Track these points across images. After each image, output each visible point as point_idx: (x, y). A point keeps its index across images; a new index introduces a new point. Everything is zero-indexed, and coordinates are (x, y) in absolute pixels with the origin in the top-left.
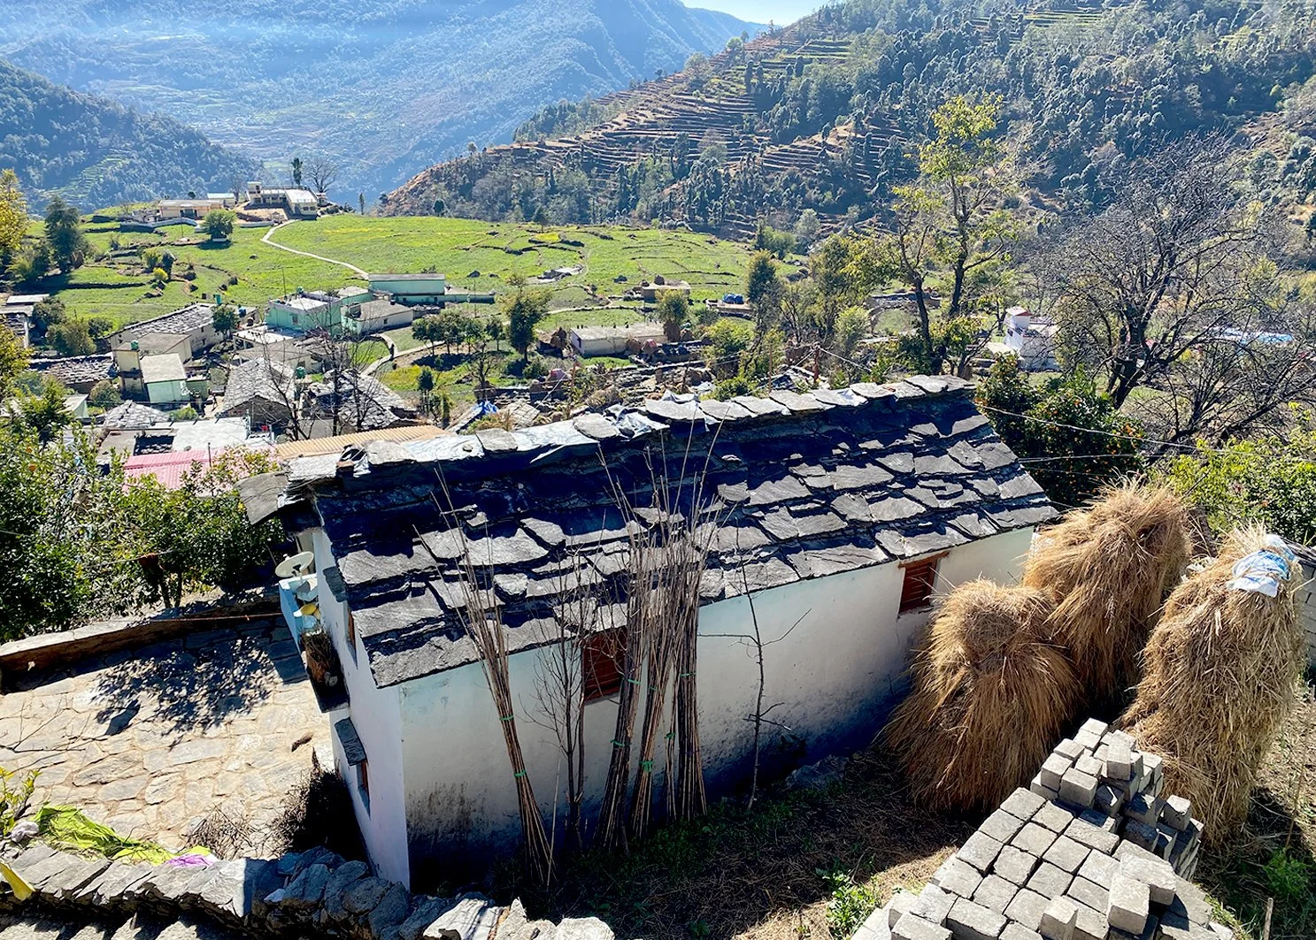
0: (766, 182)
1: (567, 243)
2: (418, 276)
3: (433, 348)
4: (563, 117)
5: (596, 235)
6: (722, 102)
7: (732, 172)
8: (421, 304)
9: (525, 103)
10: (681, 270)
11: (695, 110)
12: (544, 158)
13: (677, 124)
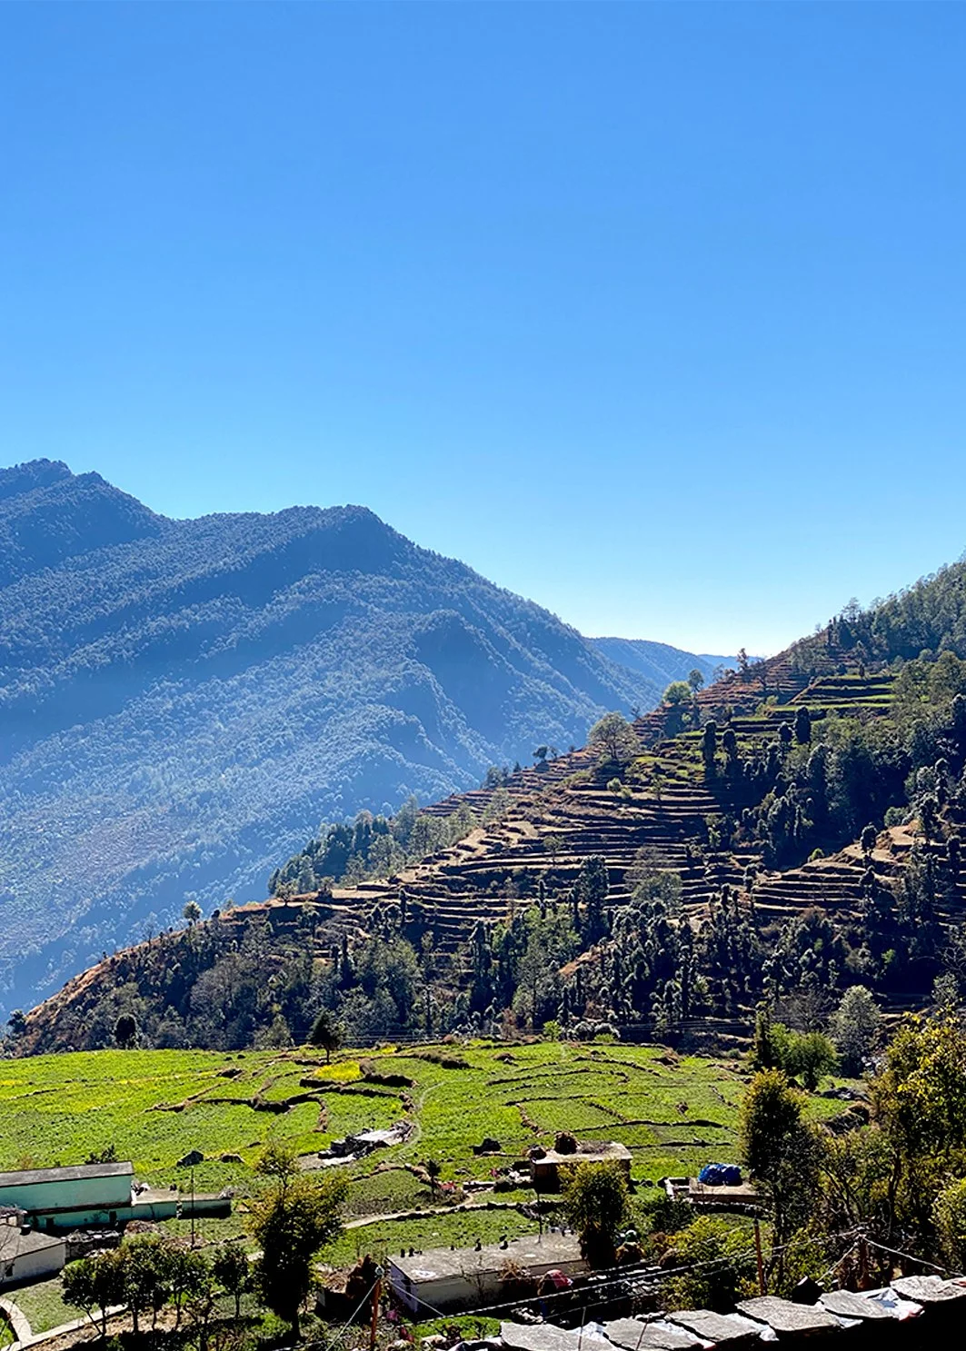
0: (763, 939)
1: (378, 1080)
2: (80, 1170)
3: (104, 1321)
4: (363, 845)
5: (435, 1061)
6: (664, 798)
7: (695, 924)
8: (83, 1228)
9: (292, 824)
10: (609, 1121)
11: (613, 814)
12: (329, 922)
13: (581, 842)
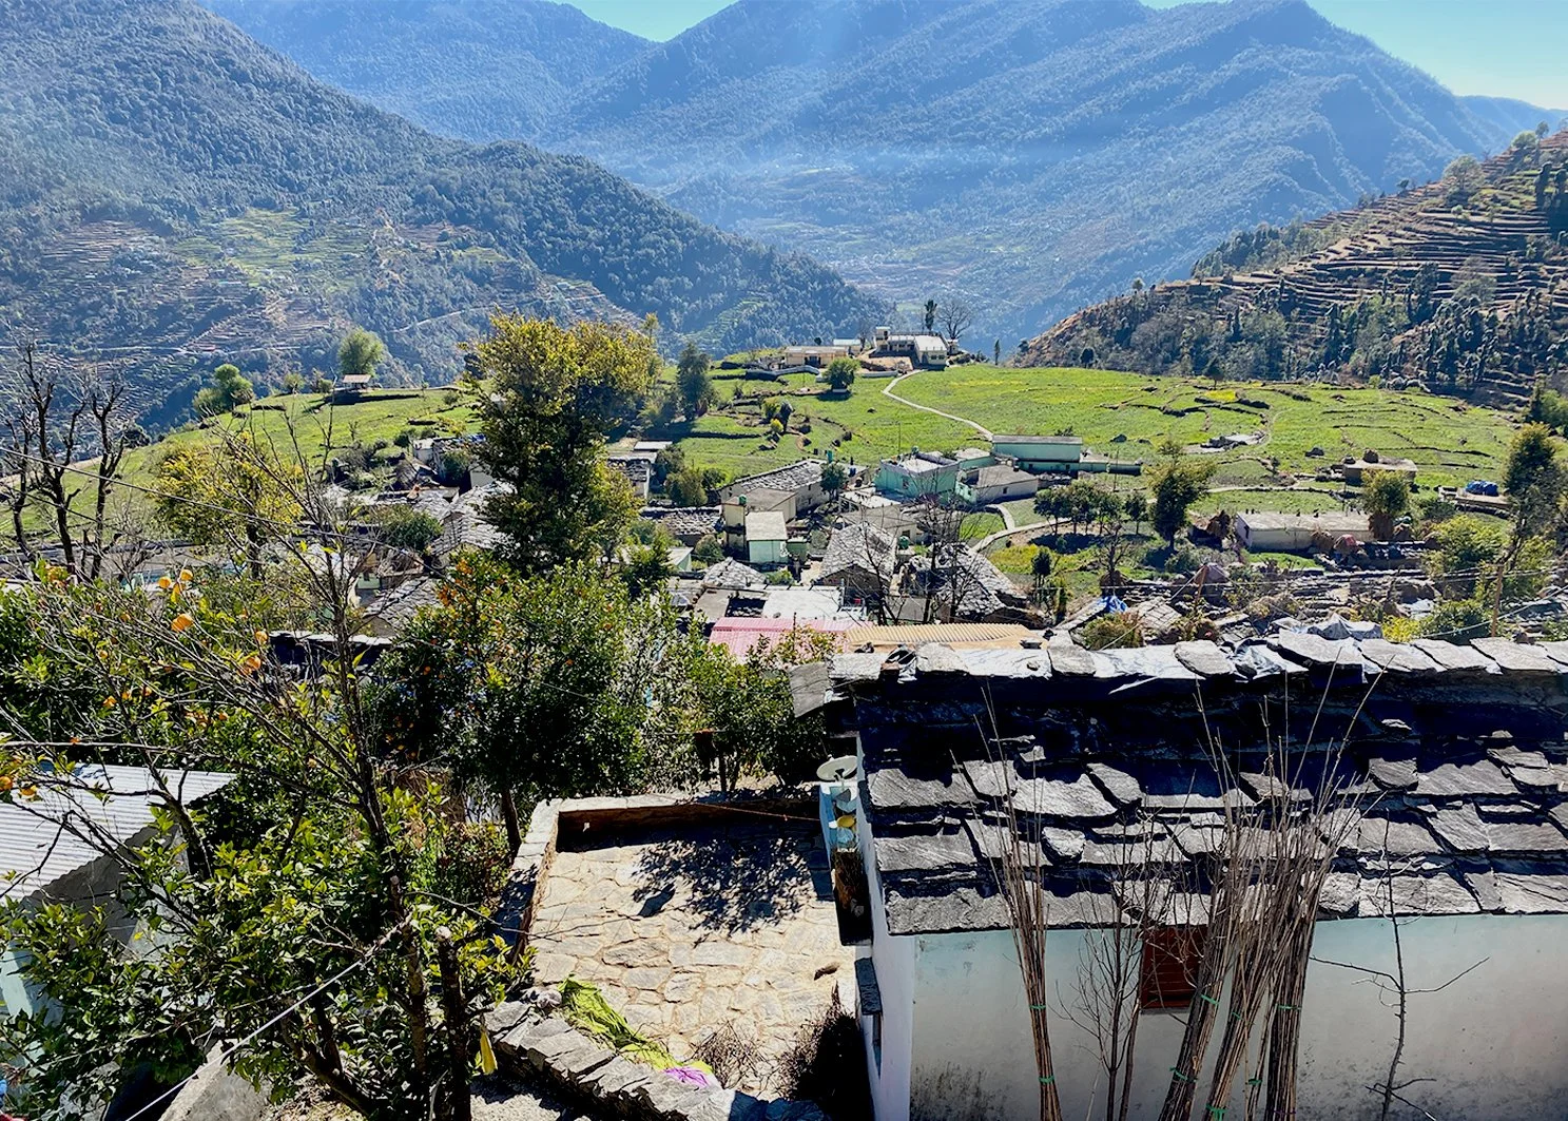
0: (1554, 328)
1: (1246, 403)
2: (1050, 439)
3: (1057, 525)
4: (1260, 246)
5: (1288, 394)
6: (1496, 221)
7: (1501, 315)
8: (1049, 473)
9: (1213, 228)
10: (1406, 445)
11: (1451, 232)
12: (1228, 297)
13: (1423, 251)
